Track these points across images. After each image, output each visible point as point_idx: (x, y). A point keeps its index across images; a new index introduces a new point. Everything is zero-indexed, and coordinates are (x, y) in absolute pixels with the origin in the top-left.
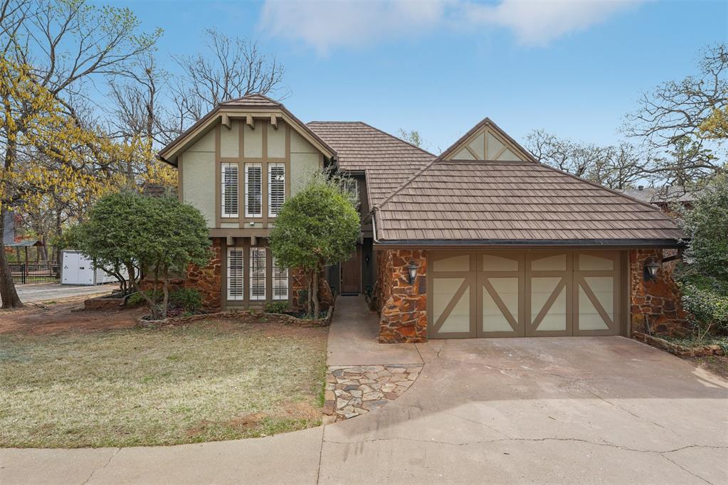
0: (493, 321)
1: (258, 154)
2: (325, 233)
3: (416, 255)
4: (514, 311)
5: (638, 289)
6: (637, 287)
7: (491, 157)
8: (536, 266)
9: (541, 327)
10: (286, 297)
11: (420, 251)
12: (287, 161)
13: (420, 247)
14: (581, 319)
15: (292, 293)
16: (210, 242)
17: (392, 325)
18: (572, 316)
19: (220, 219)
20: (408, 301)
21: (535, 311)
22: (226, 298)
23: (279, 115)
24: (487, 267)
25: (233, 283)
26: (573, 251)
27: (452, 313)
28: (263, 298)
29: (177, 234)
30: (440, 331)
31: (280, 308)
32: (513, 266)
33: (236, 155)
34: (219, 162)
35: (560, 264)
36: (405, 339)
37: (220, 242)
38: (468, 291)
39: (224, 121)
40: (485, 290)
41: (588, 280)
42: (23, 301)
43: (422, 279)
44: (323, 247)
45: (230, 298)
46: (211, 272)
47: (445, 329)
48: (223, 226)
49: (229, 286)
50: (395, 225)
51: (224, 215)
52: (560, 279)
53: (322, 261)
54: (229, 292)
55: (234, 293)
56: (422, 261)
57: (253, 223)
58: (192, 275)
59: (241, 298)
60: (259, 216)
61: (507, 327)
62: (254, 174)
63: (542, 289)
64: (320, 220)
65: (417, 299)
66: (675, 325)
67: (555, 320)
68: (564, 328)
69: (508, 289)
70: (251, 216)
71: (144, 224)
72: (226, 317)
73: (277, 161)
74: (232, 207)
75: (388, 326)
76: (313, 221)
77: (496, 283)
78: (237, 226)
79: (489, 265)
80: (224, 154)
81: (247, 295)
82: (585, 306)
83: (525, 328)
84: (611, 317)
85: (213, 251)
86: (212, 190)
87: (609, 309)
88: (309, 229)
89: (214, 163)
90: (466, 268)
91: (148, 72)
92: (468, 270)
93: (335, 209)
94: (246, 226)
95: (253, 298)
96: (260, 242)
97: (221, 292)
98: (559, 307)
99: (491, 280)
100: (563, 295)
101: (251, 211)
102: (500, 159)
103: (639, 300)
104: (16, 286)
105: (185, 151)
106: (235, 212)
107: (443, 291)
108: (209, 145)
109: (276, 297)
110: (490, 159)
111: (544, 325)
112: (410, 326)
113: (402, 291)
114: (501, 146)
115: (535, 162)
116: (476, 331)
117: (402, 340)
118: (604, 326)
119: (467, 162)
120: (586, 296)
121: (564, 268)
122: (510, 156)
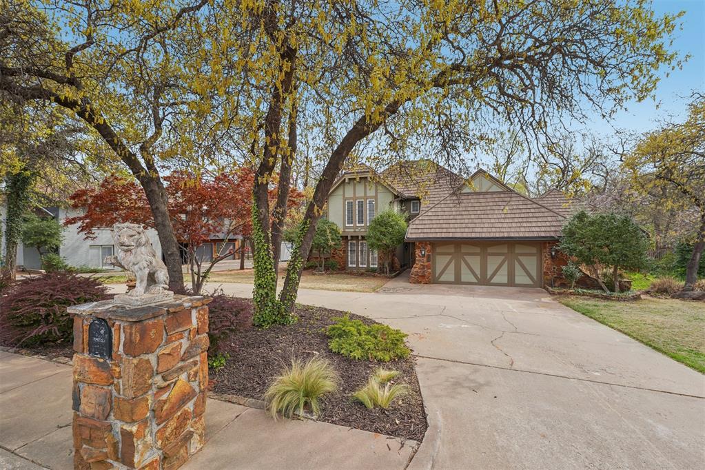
0: (466, 276)
1: (362, 195)
2: (387, 234)
3: (426, 244)
4: (478, 272)
5: (548, 263)
7: (484, 190)
8: (490, 250)
9: (493, 281)
10: (376, 266)
11: (428, 243)
12: (376, 197)
13: (428, 241)
14: (517, 278)
15: (379, 264)
16: (341, 238)
17: (415, 275)
18: (511, 276)
19: (345, 227)
20: (422, 265)
21: (490, 273)
23: (372, 175)
24: (463, 250)
25: (351, 259)
26: (511, 243)
27: (446, 272)
28: (365, 266)
30: (440, 280)
31: (373, 270)
32: (478, 250)
33: (352, 196)
34: (345, 199)
37: (345, 238)
38: (453, 262)
39: (347, 181)
40: (462, 261)
41: (521, 258)
43: (429, 256)
44: (386, 241)
45: (350, 265)
46: (341, 252)
47: (442, 279)
48: (347, 230)
49: (349, 260)
50: (416, 231)
51: (347, 225)
52: (504, 257)
53: (388, 247)
54: (349, 263)
55: (351, 263)
56: (429, 247)
57: (361, 228)
59: (355, 266)
60: (363, 225)
61: (474, 280)
62: (361, 204)
63: (494, 262)
64: (386, 229)
65: (426, 264)
67: (502, 277)
68: (506, 282)
69: (475, 262)
70: (359, 225)
72: (348, 273)
73: (371, 197)
74: (351, 221)
75: (413, 276)
76: (383, 229)
77: (469, 259)
78: (352, 230)
79: (464, 249)
80: (347, 196)
81: (357, 265)
82: (519, 271)
83: (484, 281)
84: (535, 278)
85: (342, 242)
86: (342, 214)
87: (534, 273)
88: (381, 232)
89: (342, 200)
90: (452, 250)
93: (393, 223)
94: (357, 230)
95: (360, 266)
96: (363, 238)
97: (346, 262)
98: (504, 271)
99: (466, 257)
100: (505, 266)
101: (359, 223)
102: (490, 191)
103: (548, 269)
106: (352, 223)
107: (441, 261)
108: (340, 192)
109: (371, 266)
110: (483, 191)
111: (495, 280)
112: (423, 276)
113: (419, 261)
114: (490, 184)
115: (511, 191)
116: (458, 281)
117: (420, 283)
118: (530, 282)
119: (468, 194)
120: (519, 267)
121: (506, 251)
122: (495, 188)
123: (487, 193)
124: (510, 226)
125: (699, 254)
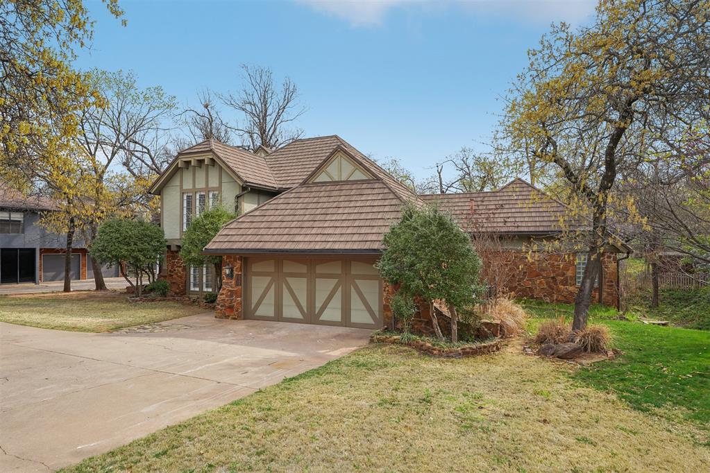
0: (290, 310)
1: (203, 185)
3: (235, 260)
4: (304, 304)
5: (388, 291)
6: (387, 289)
8: (320, 269)
9: (322, 318)
11: (238, 256)
12: (220, 189)
13: (237, 254)
14: (353, 313)
17: (222, 306)
18: (346, 310)
20: (230, 291)
21: (318, 305)
22: (190, 288)
23: (211, 157)
24: (286, 270)
26: (345, 259)
27: (264, 302)
29: (135, 244)
32: (303, 269)
33: (192, 187)
34: (183, 192)
35: (337, 269)
36: (229, 316)
38: (273, 286)
41: (358, 282)
42: (108, 288)
43: (238, 277)
45: (192, 289)
46: (180, 269)
47: (259, 313)
49: (192, 280)
50: (223, 239)
52: (337, 280)
54: (192, 285)
55: (194, 286)
56: (239, 264)
58: (170, 271)
59: (197, 289)
61: (298, 315)
62: (202, 199)
63: (324, 287)
65: (235, 289)
66: (419, 323)
67: (334, 312)
68: (339, 319)
69: (299, 286)
71: (118, 238)
73: (214, 189)
75: (219, 307)
77: (292, 282)
79: (288, 268)
80: (184, 187)
81: (201, 288)
82: (356, 303)
83: (311, 317)
84: (377, 314)
86: (178, 212)
87: (375, 308)
89: (179, 194)
90: (272, 269)
91: (206, 107)
92: (273, 271)
95: (205, 290)
97: (186, 284)
98: (336, 302)
99: (289, 280)
100: (338, 294)
102: (351, 179)
103: (389, 300)
104: (104, 279)
105: (164, 187)
107: (259, 285)
108: (176, 182)
110: (342, 180)
111: (325, 316)
112: (231, 308)
113: (227, 283)
114: (352, 168)
115: (378, 179)
116: (279, 317)
117: (227, 317)
118: (371, 321)
119: (324, 184)
120: (357, 296)
121: (340, 272)
122: (359, 175)
123: (347, 182)
124: (344, 232)
125: (588, 281)
